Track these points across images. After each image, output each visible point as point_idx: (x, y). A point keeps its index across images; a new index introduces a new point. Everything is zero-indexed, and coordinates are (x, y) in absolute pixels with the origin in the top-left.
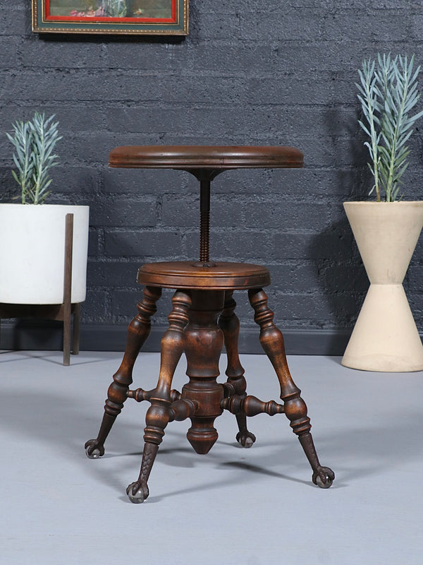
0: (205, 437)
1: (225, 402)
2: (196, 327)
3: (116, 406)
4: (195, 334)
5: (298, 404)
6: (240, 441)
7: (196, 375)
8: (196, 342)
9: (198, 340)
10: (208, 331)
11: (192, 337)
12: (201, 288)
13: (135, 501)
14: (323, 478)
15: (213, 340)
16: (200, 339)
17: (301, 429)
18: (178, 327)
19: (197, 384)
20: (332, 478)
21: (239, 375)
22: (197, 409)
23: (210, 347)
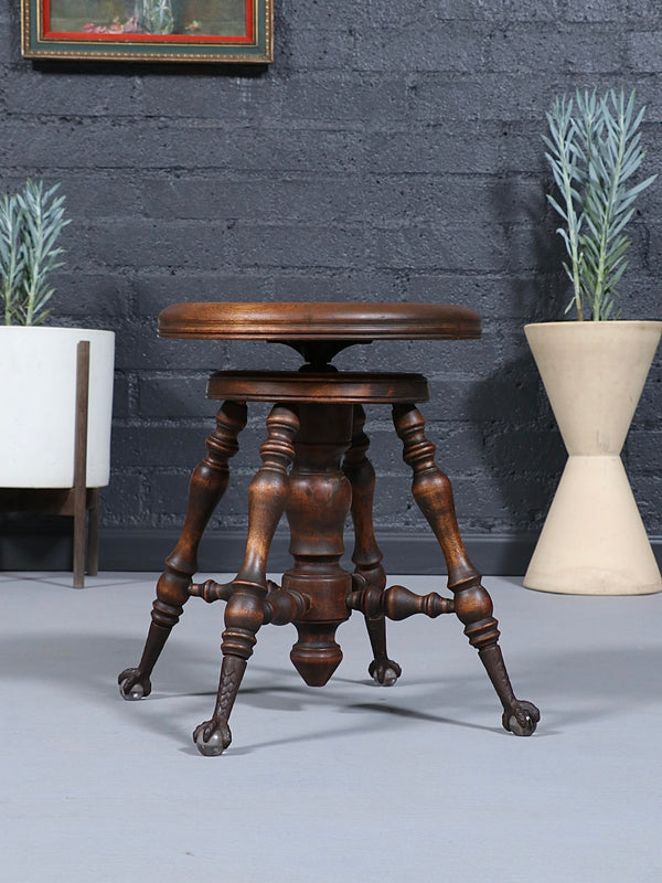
0: (322, 656)
1: (355, 597)
2: (305, 471)
3: (170, 611)
4: (303, 484)
5: (478, 596)
6: (375, 675)
7: (306, 552)
8: (305, 497)
9: (308, 492)
10: (326, 479)
11: (299, 488)
12: (316, 399)
13: (207, 752)
14: (521, 719)
15: (335, 493)
16: (313, 491)
17: (482, 638)
18: (277, 465)
19: (307, 568)
20: (535, 718)
21: (374, 561)
22: (308, 608)
23: (329, 505)
